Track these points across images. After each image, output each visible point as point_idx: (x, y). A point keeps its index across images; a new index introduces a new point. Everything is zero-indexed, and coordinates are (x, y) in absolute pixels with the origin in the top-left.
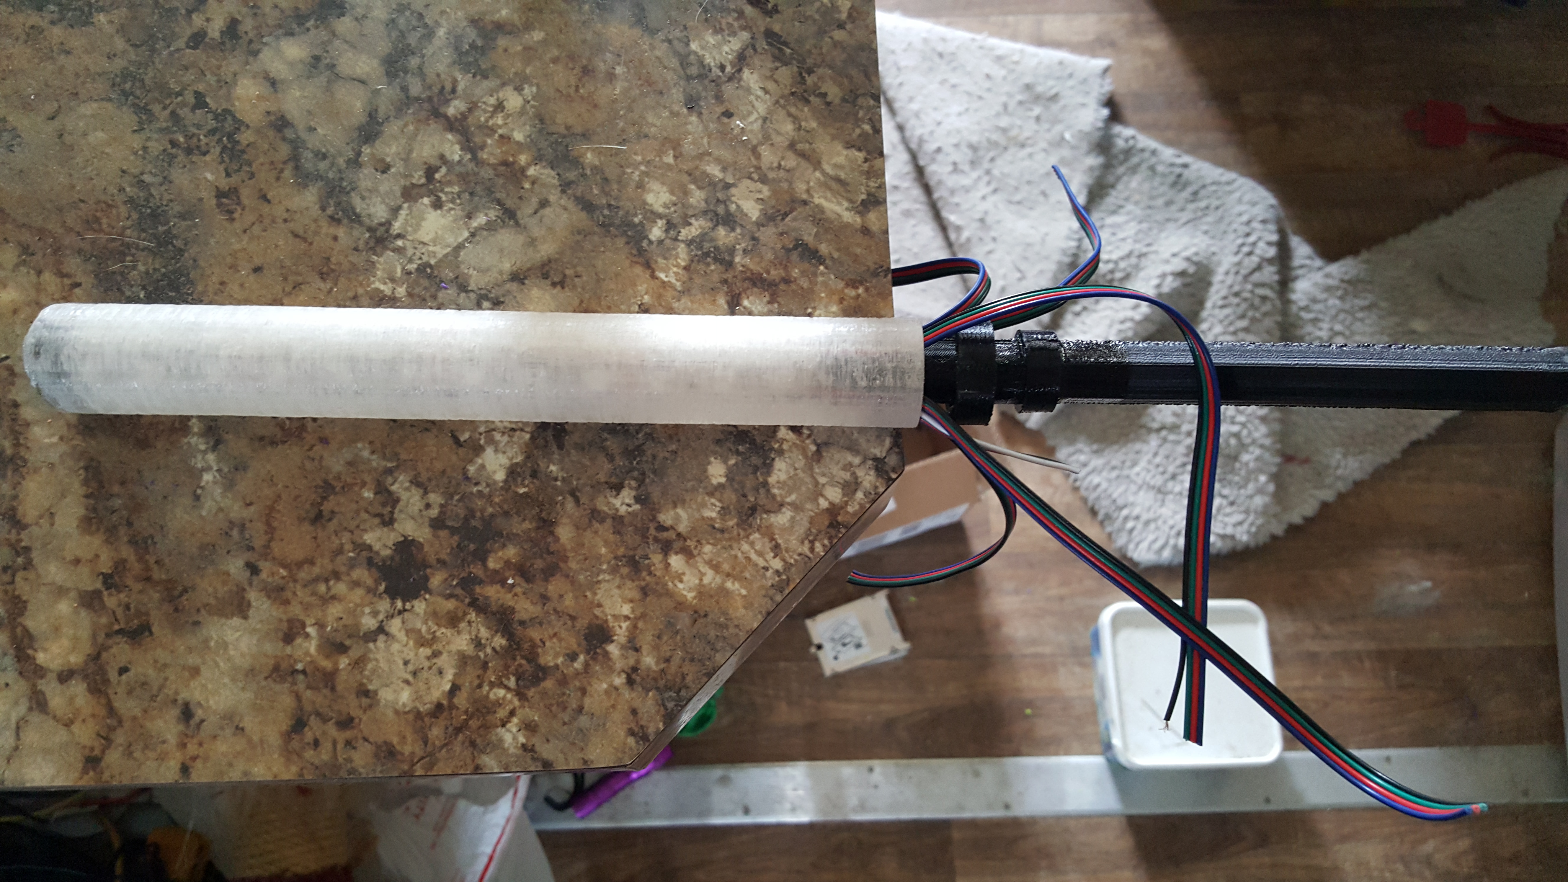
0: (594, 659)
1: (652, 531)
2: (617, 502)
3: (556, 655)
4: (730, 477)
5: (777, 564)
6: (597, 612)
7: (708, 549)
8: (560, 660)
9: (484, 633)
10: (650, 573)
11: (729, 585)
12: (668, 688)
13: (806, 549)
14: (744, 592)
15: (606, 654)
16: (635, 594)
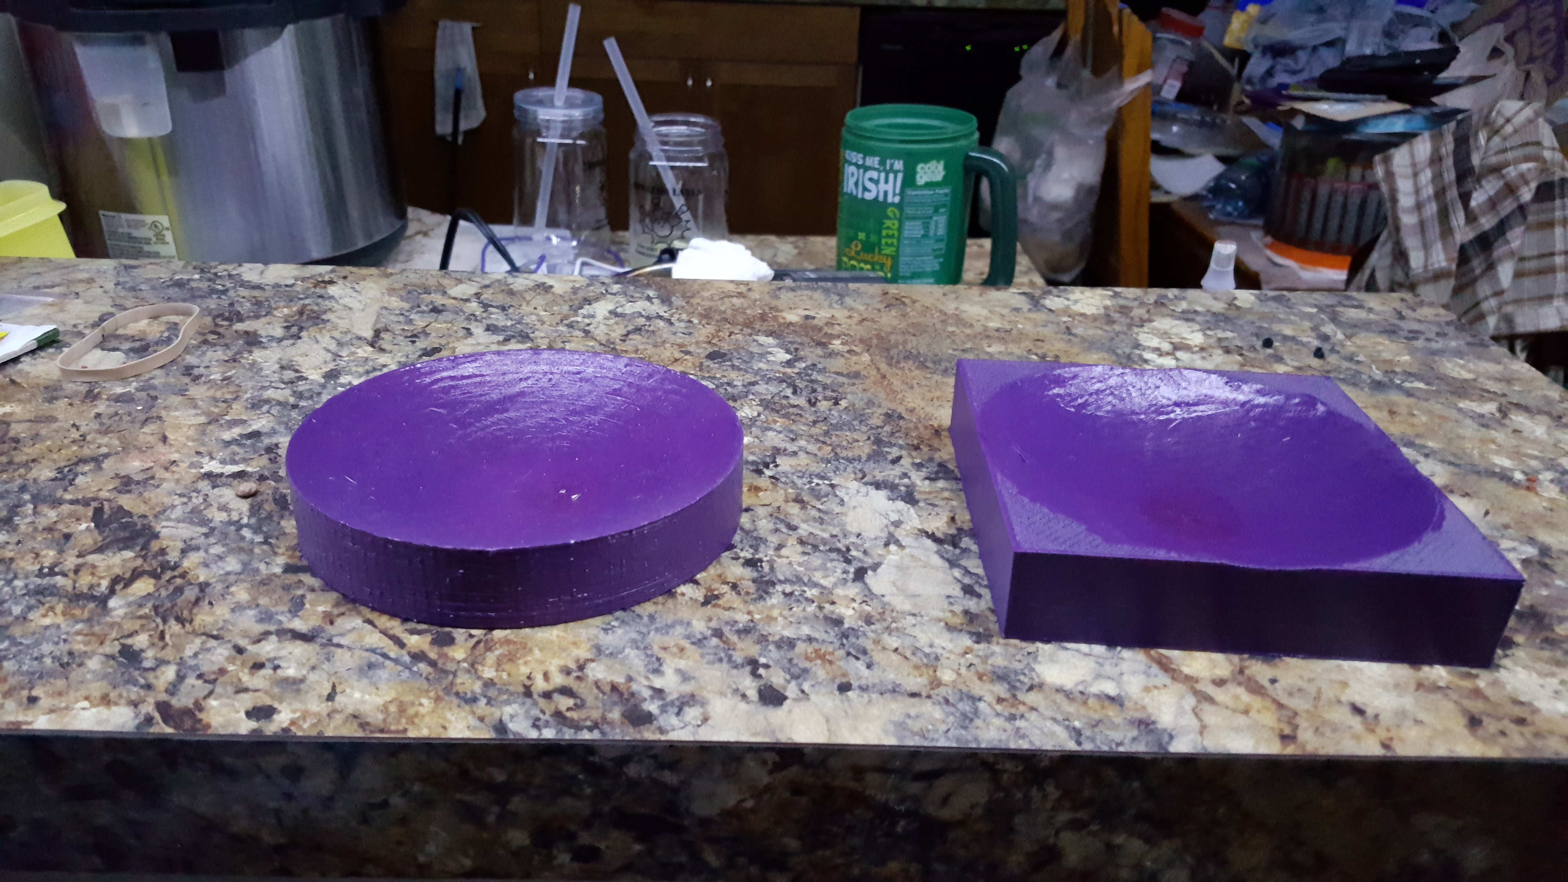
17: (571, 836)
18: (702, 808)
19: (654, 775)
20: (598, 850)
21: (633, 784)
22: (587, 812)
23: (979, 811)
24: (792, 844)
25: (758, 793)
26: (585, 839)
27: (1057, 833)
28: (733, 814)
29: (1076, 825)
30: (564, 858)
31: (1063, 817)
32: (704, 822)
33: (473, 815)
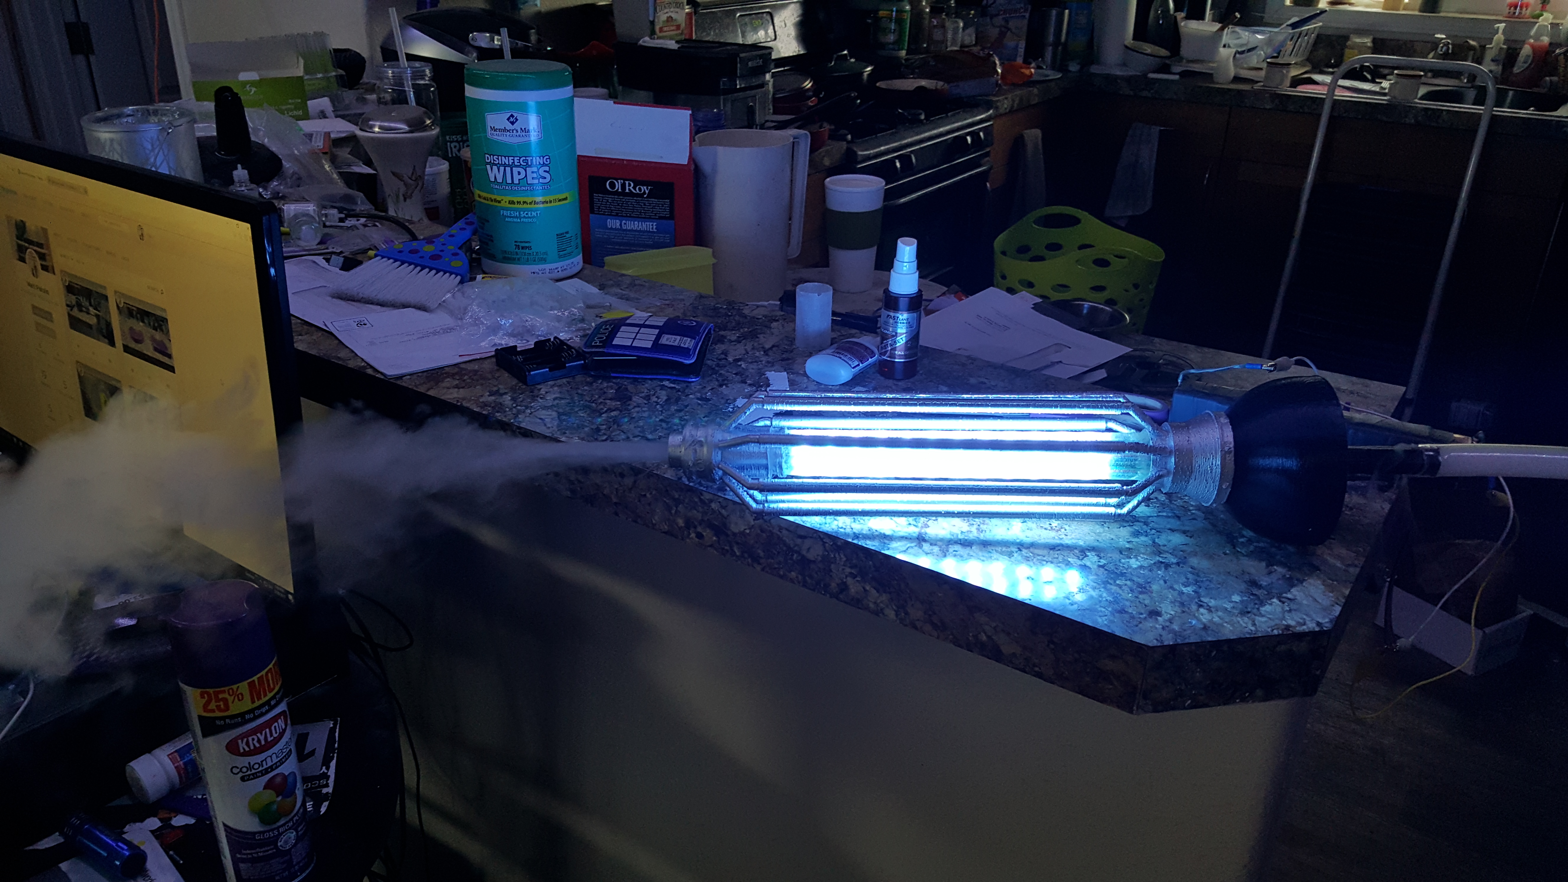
0: (1151, 617)
1: (1196, 600)
2: (1184, 589)
3: (1134, 610)
4: (1242, 602)
5: (1253, 628)
6: (1159, 608)
7: (1220, 613)
8: (1134, 612)
9: (1105, 595)
10: (1189, 609)
11: (1225, 624)
12: (1180, 636)
13: (1269, 630)
14: (1231, 628)
15: (1157, 619)
16: (1179, 610)
17: (695, 527)
18: (734, 529)
19: (720, 510)
20: (703, 536)
21: (713, 511)
22: (700, 518)
23: (820, 558)
24: (762, 554)
25: (751, 528)
26: (699, 529)
27: (846, 577)
28: (743, 533)
29: (854, 576)
30: (693, 535)
31: (848, 570)
32: (734, 534)
33: (669, 509)
